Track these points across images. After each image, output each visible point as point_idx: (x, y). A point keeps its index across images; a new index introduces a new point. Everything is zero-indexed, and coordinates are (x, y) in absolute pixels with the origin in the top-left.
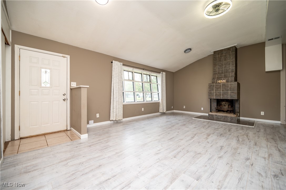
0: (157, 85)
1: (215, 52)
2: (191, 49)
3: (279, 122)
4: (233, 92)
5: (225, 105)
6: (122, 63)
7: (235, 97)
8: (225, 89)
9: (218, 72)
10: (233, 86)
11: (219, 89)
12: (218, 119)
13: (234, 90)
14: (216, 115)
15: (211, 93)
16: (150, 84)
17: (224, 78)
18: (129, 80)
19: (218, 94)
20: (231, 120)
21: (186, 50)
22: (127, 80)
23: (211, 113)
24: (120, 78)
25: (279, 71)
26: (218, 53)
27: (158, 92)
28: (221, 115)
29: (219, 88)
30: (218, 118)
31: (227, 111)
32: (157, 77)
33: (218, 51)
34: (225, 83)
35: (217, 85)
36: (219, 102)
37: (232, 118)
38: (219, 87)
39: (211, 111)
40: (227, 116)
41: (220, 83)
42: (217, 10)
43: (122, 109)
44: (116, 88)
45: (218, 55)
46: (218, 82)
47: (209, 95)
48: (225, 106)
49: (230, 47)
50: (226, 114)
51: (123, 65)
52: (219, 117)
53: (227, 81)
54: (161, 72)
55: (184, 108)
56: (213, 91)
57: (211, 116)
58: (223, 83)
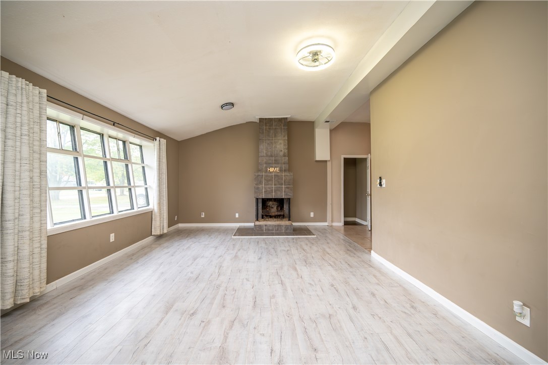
0: (143, 167)
1: (261, 120)
2: (233, 104)
3: (326, 224)
4: (288, 188)
5: (273, 206)
6: (44, 91)
7: (290, 194)
8: (278, 182)
9: (266, 154)
10: (288, 178)
11: (270, 182)
12: (269, 232)
13: (289, 185)
14: (266, 225)
15: (258, 188)
16: (127, 166)
17: (276, 165)
18: (62, 151)
19: (269, 189)
20: (286, 230)
21: (227, 104)
22: (54, 150)
23: (257, 223)
24: (36, 143)
25: (326, 161)
26: (266, 123)
27: (146, 186)
28: (273, 224)
29: (270, 180)
30: (269, 230)
31: (277, 217)
32: (141, 147)
33: (266, 119)
34: (278, 173)
35: (266, 176)
36: (265, 201)
37: (287, 227)
38: (269, 178)
39: (257, 220)
41: (271, 173)
42: (315, 59)
43: (45, 254)
44: (17, 182)
45: (266, 126)
46: (268, 170)
47: (255, 192)
48: (272, 208)
49: (282, 118)
50: (278, 221)
51: (51, 99)
52: (270, 228)
53: (281, 170)
54: (158, 139)
55: (202, 216)
56: (262, 184)
57: (258, 229)
58: (276, 172)
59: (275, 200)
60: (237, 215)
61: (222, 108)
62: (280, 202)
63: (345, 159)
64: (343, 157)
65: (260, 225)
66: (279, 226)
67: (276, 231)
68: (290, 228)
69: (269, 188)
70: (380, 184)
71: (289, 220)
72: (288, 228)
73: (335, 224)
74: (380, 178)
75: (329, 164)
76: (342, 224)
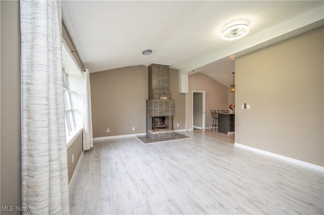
1: (153, 65)
4: (172, 110)
5: (158, 121)
7: (173, 114)
8: (167, 106)
10: (172, 103)
11: (162, 106)
13: (173, 108)
14: (160, 134)
15: (155, 110)
17: (166, 95)
23: (155, 133)
25: (184, 94)
26: (156, 67)
28: (164, 133)
29: (162, 105)
33: (156, 64)
34: (167, 100)
35: (160, 102)
38: (162, 103)
40: (168, 132)
41: (163, 100)
42: (235, 33)
46: (161, 98)
53: (168, 98)
55: (107, 131)
56: (157, 107)
57: (155, 137)
58: (165, 100)
59: (159, 117)
60: (133, 129)
61: (143, 54)
62: (163, 119)
63: (194, 93)
64: (193, 91)
65: (157, 134)
66: (168, 134)
67: (166, 137)
68: (173, 134)
69: (162, 110)
70: (245, 107)
71: (172, 129)
72: (172, 135)
73: (190, 130)
74: (245, 104)
75: (186, 96)
76: (192, 129)
